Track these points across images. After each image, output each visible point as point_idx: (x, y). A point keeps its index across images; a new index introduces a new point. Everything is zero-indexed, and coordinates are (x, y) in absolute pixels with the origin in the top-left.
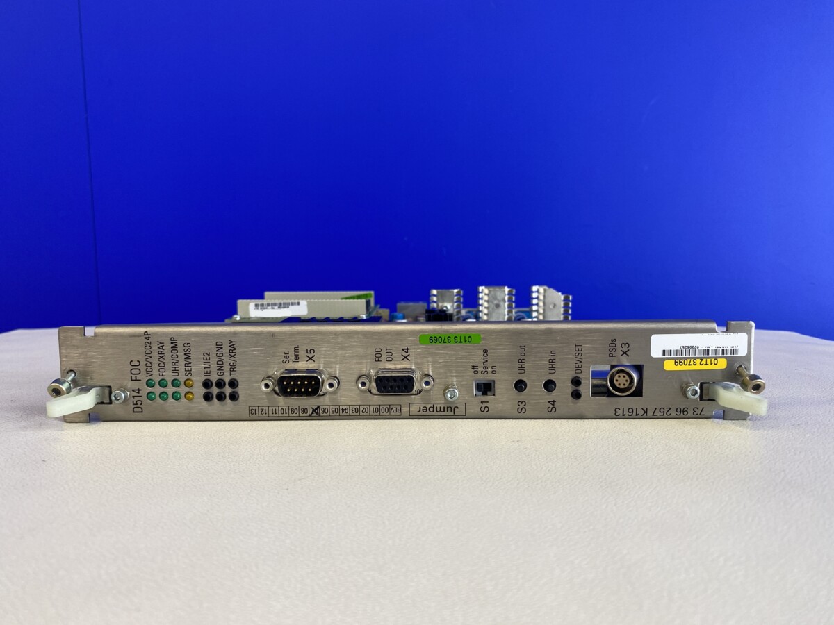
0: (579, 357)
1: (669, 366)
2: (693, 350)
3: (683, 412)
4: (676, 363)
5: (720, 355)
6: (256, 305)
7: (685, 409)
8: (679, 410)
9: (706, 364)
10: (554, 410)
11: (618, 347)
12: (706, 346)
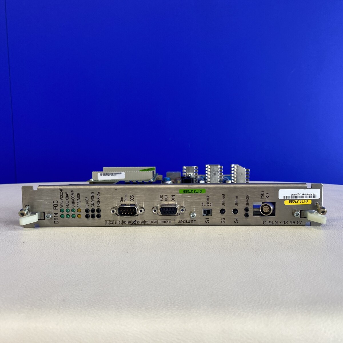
0: (248, 199)
1: (287, 203)
2: (297, 196)
3: (293, 223)
4: (290, 202)
5: (309, 198)
6: (101, 174)
7: (294, 222)
8: (291, 222)
9: (303, 202)
10: (237, 222)
11: (265, 195)
12: (302, 194)
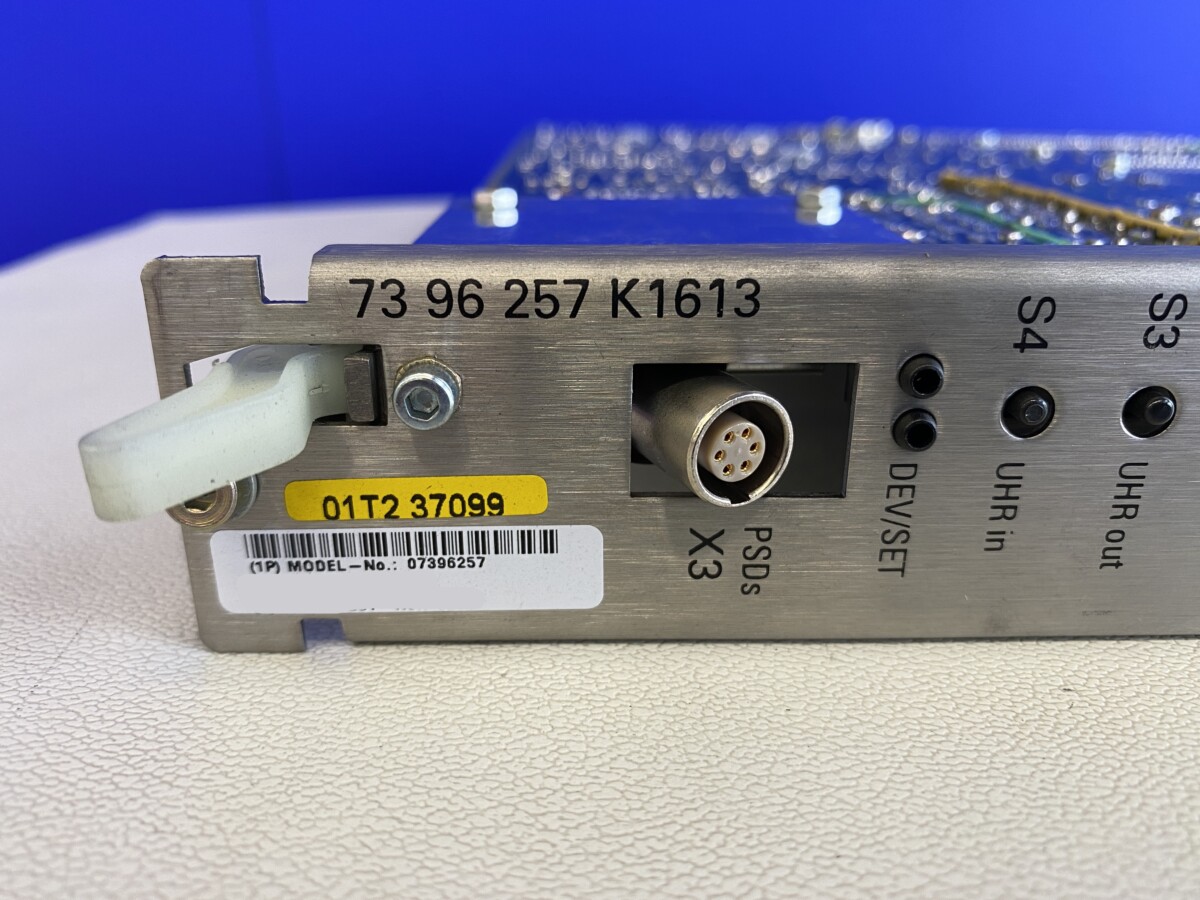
0: (896, 529)
1: (526, 494)
2: (433, 552)
3: (449, 296)
4: (497, 502)
5: (316, 532)
7: (441, 308)
8: (471, 305)
9: (369, 498)
10: (1029, 310)
11: (732, 560)
12: (380, 566)
